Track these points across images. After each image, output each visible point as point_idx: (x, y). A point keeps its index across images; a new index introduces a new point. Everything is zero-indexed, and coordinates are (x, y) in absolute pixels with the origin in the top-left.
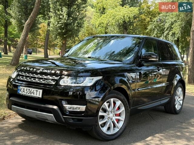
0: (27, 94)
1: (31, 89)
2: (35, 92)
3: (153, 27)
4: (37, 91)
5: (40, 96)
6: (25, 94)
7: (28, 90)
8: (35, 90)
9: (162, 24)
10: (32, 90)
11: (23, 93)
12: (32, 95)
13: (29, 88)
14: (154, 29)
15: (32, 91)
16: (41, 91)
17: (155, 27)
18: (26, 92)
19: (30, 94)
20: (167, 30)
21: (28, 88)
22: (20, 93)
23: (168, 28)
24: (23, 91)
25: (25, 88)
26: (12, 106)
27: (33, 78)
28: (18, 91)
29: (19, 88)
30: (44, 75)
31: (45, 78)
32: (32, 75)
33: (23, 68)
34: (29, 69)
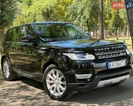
0: (116, 66)
1: (118, 62)
2: (121, 63)
3: (69, 13)
4: (122, 62)
5: (125, 65)
7: (116, 64)
8: (121, 61)
9: (75, 10)
11: (113, 67)
12: (120, 65)
13: (117, 62)
14: (70, 15)
15: (119, 63)
16: (124, 61)
17: (70, 13)
19: (118, 66)
20: (79, 14)
22: (110, 67)
23: (79, 13)
24: (113, 65)
25: (114, 63)
26: (100, 82)
27: (111, 54)
28: (108, 67)
29: (108, 64)
30: (116, 51)
31: (118, 52)
32: (109, 53)
33: (96, 50)
34: (103, 49)
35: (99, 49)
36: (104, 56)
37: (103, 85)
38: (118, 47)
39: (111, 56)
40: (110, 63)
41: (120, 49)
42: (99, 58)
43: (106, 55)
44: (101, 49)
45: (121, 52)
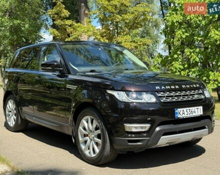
0: (189, 115)
1: (191, 108)
2: (196, 110)
5: (202, 113)
6: (186, 115)
7: (188, 111)
8: (196, 108)
10: (193, 109)
11: (184, 115)
12: (194, 114)
15: (193, 111)
16: (201, 107)
18: (186, 113)
19: (191, 115)
21: (188, 109)
22: (179, 116)
24: (183, 113)
25: (185, 109)
26: (162, 137)
27: (180, 96)
28: (176, 115)
29: (176, 111)
30: (189, 92)
31: (192, 93)
32: (177, 94)
33: (159, 88)
34: (169, 87)
35: (163, 87)
36: (170, 98)
37: (167, 143)
38: (192, 86)
39: (181, 98)
40: (178, 109)
41: (195, 89)
42: (162, 101)
43: (173, 96)
44: (167, 87)
45: (196, 93)
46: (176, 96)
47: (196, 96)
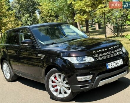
0: (115, 66)
1: (116, 62)
2: (119, 62)
5: (122, 63)
6: (113, 66)
7: (114, 63)
11: (112, 67)
12: (118, 65)
15: (117, 63)
16: (122, 60)
18: (113, 65)
21: (114, 62)
22: (109, 68)
24: (111, 65)
25: (112, 63)
26: (100, 82)
27: (108, 55)
28: (107, 67)
29: (107, 65)
30: (113, 51)
31: (115, 52)
32: (107, 54)
34: (101, 50)
35: (97, 51)
36: (103, 57)
38: (114, 47)
39: (109, 56)
40: (108, 64)
42: (98, 60)
45: (117, 51)
46: (106, 55)
47: (118, 53)
